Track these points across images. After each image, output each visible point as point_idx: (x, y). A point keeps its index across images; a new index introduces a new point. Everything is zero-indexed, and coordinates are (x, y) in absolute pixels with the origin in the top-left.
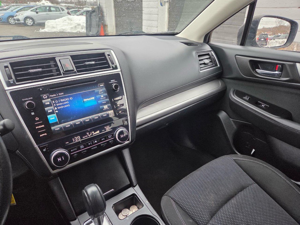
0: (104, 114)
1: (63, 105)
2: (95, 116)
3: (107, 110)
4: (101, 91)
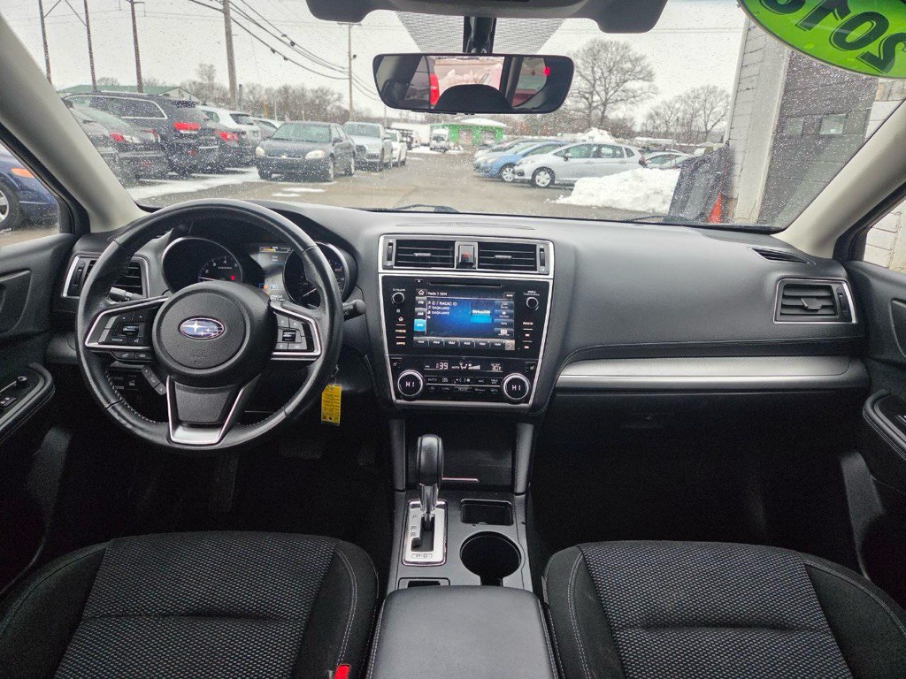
0: (497, 342)
1: (440, 310)
2: (482, 342)
3: (504, 337)
4: (505, 303)
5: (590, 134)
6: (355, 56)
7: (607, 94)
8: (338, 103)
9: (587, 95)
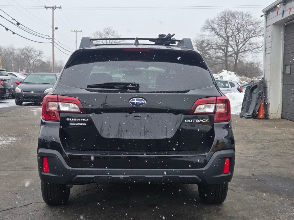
5: (221, 74)
6: (56, 28)
7: (238, 46)
8: (39, 58)
9: (223, 48)
